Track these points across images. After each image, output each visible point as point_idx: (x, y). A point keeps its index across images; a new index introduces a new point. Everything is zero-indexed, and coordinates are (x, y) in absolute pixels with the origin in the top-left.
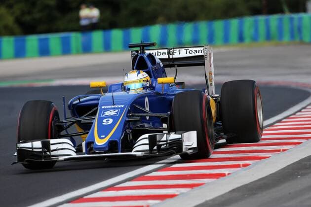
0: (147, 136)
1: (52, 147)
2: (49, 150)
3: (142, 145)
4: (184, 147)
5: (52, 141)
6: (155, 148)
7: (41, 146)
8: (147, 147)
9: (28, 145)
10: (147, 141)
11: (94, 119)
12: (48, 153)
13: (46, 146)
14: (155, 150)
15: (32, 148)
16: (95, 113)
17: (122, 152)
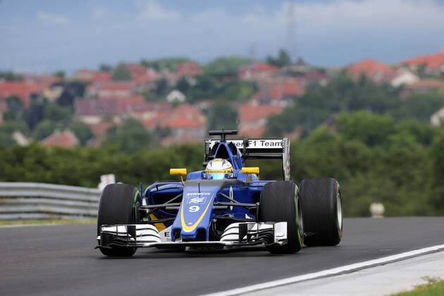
0: (237, 224)
1: (138, 233)
2: (134, 236)
3: (231, 235)
4: (276, 238)
5: (138, 226)
6: (245, 237)
7: (125, 231)
8: (237, 237)
9: (112, 229)
10: (237, 231)
11: (179, 206)
12: (133, 239)
13: (132, 231)
14: (245, 240)
15: (117, 232)
16: (180, 200)
17: (209, 240)
